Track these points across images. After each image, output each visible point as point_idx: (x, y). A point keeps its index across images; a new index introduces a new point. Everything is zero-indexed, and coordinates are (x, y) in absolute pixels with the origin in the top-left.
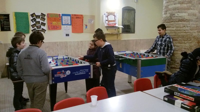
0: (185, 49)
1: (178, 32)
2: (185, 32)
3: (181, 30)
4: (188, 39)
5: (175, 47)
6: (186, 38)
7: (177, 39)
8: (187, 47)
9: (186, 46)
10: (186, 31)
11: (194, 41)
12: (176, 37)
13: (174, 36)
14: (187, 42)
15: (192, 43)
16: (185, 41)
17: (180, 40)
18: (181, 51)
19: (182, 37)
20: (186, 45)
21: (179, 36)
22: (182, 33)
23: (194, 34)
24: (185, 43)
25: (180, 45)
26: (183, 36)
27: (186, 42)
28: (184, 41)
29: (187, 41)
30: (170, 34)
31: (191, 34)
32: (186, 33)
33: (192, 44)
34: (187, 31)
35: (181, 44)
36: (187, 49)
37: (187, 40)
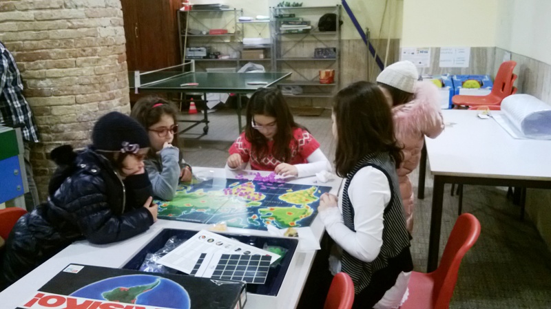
0: (81, 84)
1: (46, 27)
2: (70, 24)
3: (57, 19)
4: (84, 51)
5: (48, 80)
6: (78, 45)
7: (47, 52)
8: (86, 77)
9: (82, 75)
10: (75, 23)
11: (105, 56)
12: (44, 47)
13: (34, 42)
14: (85, 61)
15: (101, 62)
16: (76, 57)
17: (60, 53)
18: (70, 92)
19: (64, 46)
20: (84, 72)
21: (54, 40)
22: (59, 28)
23: (103, 33)
24: (78, 64)
25: (63, 73)
26: (67, 42)
27: (80, 60)
28: (74, 59)
29: (82, 56)
30: (20, 33)
31: (91, 33)
32: (76, 28)
33: (103, 67)
34: (79, 23)
35: (65, 70)
36: (90, 84)
37: (84, 54)
